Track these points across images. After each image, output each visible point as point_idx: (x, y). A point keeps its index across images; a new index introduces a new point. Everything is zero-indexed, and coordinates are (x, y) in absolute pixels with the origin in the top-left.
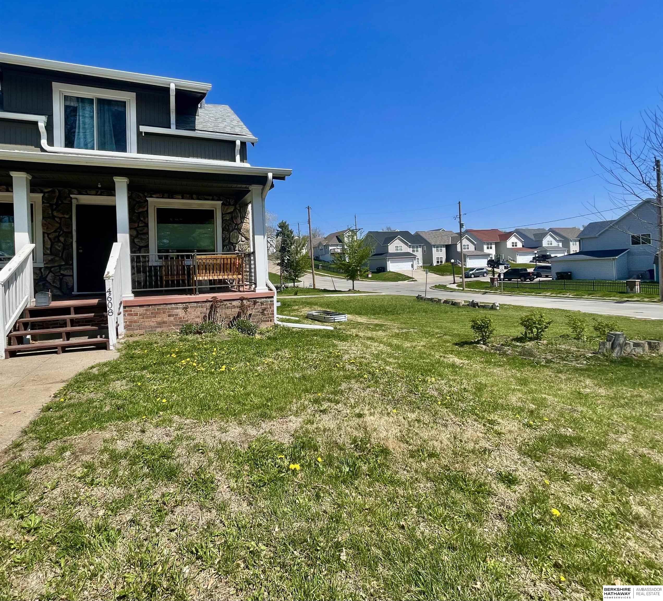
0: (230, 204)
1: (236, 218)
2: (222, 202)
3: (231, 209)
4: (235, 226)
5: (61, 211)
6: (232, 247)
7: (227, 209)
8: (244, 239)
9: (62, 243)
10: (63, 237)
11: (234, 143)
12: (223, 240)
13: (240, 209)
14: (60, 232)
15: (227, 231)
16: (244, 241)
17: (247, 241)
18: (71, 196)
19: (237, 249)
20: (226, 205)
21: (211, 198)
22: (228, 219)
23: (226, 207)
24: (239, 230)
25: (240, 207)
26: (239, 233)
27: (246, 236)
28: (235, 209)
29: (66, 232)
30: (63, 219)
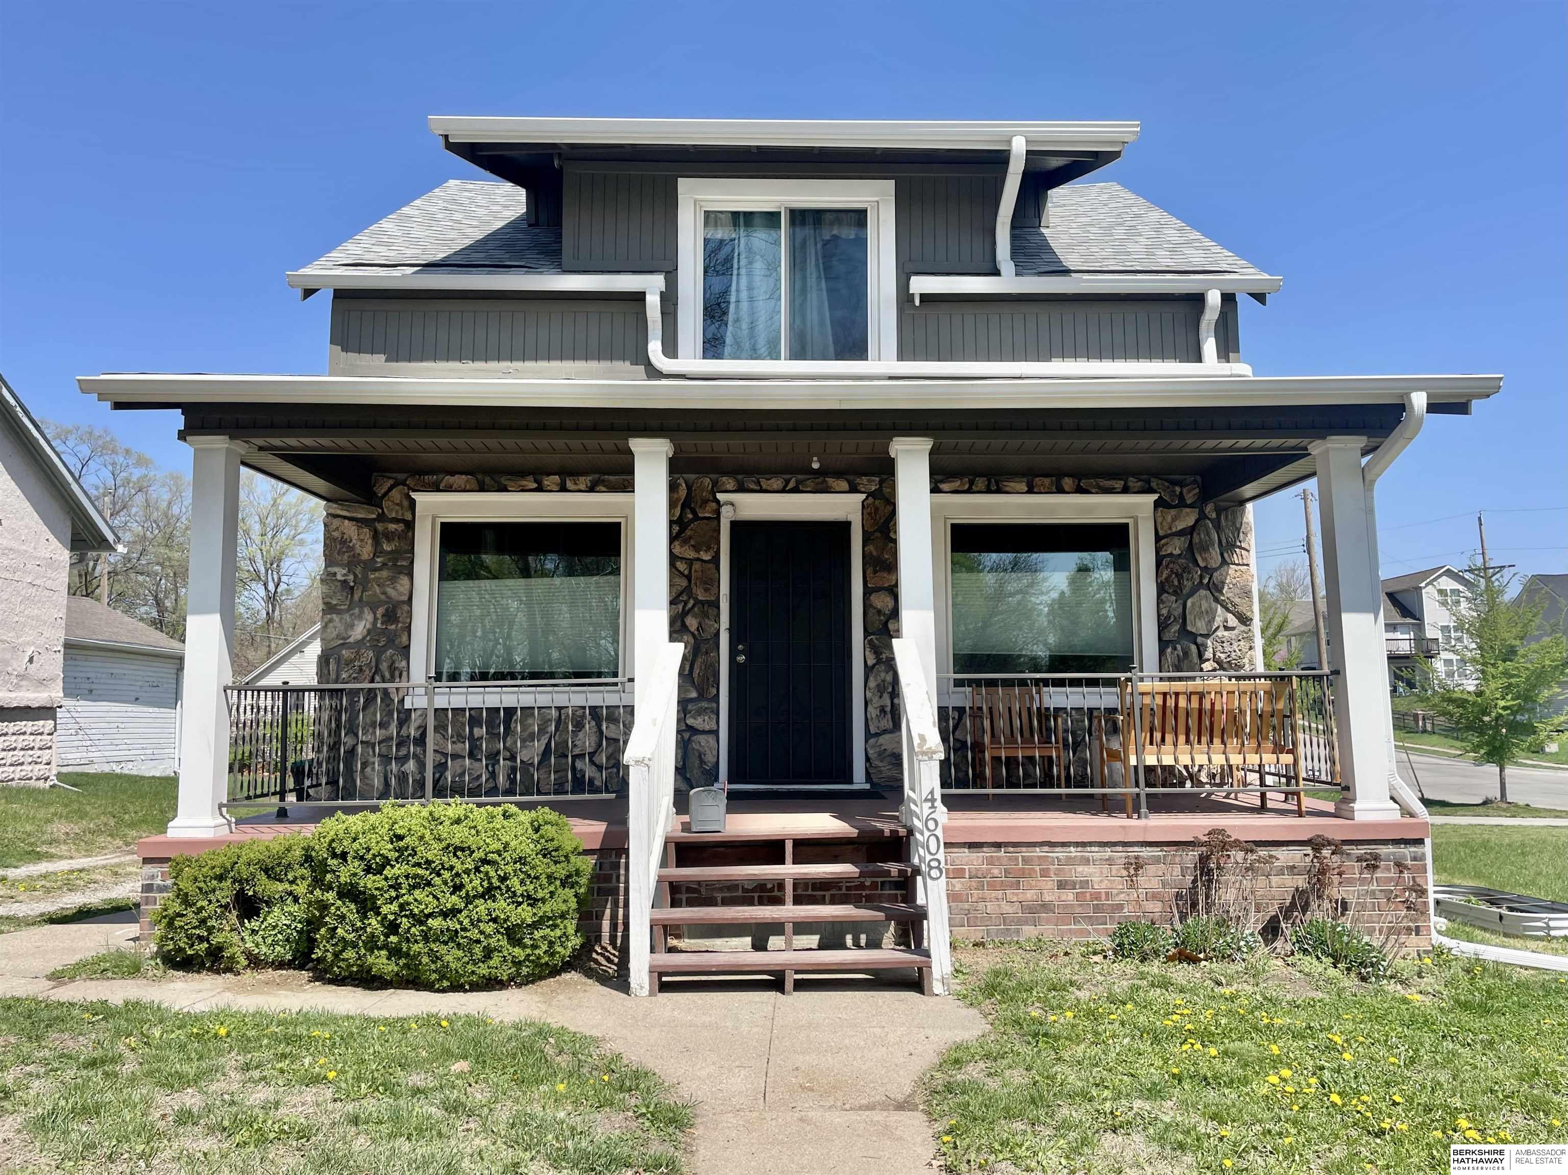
0: (1182, 504)
1: (1205, 548)
2: (1155, 497)
3: (1188, 519)
4: (1201, 577)
5: (692, 542)
6: (1193, 648)
7: (1173, 520)
8: (1232, 621)
9: (693, 634)
10: (695, 616)
11: (1197, 300)
12: (1162, 626)
13: (1218, 515)
14: (686, 603)
15: (1175, 593)
16: (1233, 629)
17: (1243, 628)
18: (719, 496)
19: (1209, 654)
20: (1169, 506)
21: (1119, 484)
22: (1177, 552)
23: (1173, 512)
24: (1215, 589)
25: (1219, 511)
26: (1217, 600)
27: (1240, 609)
28: (1202, 516)
29: (702, 603)
30: (697, 566)
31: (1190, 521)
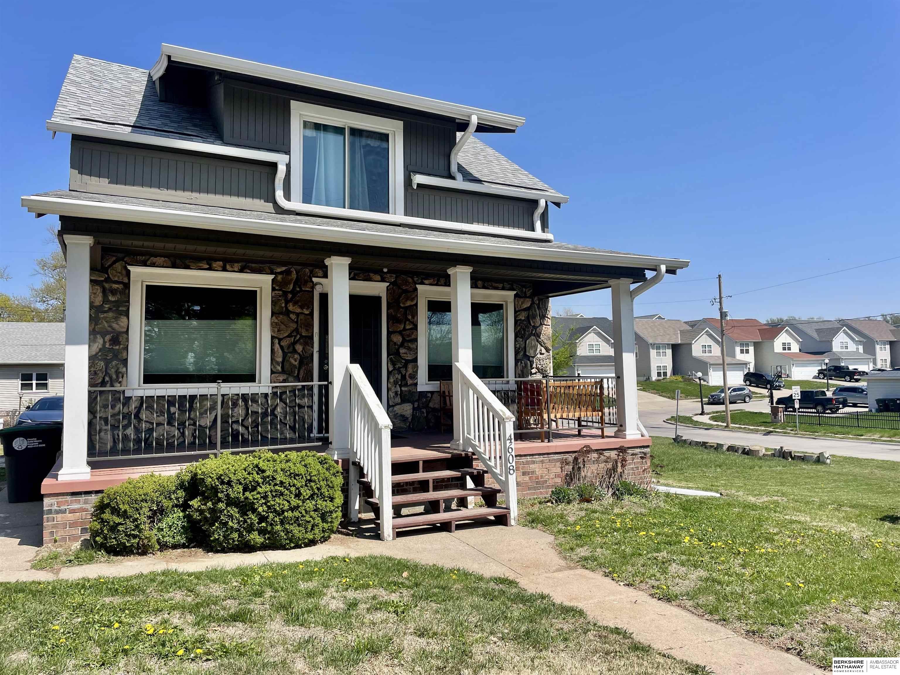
0: (526, 297)
1: (534, 317)
2: (515, 292)
3: (527, 304)
4: (532, 330)
5: (300, 304)
6: (529, 362)
7: (522, 304)
8: (544, 351)
9: (299, 354)
10: (301, 344)
11: (535, 203)
12: (517, 353)
13: (539, 303)
14: (295, 336)
15: (522, 337)
16: (543, 354)
17: (547, 354)
18: (315, 280)
19: (534, 366)
20: (521, 297)
21: (501, 286)
22: (523, 318)
23: (522, 300)
24: (538, 335)
25: (539, 300)
26: (538, 341)
27: (547, 345)
28: (533, 303)
29: (305, 337)
30: (301, 317)
31: (529, 305)
